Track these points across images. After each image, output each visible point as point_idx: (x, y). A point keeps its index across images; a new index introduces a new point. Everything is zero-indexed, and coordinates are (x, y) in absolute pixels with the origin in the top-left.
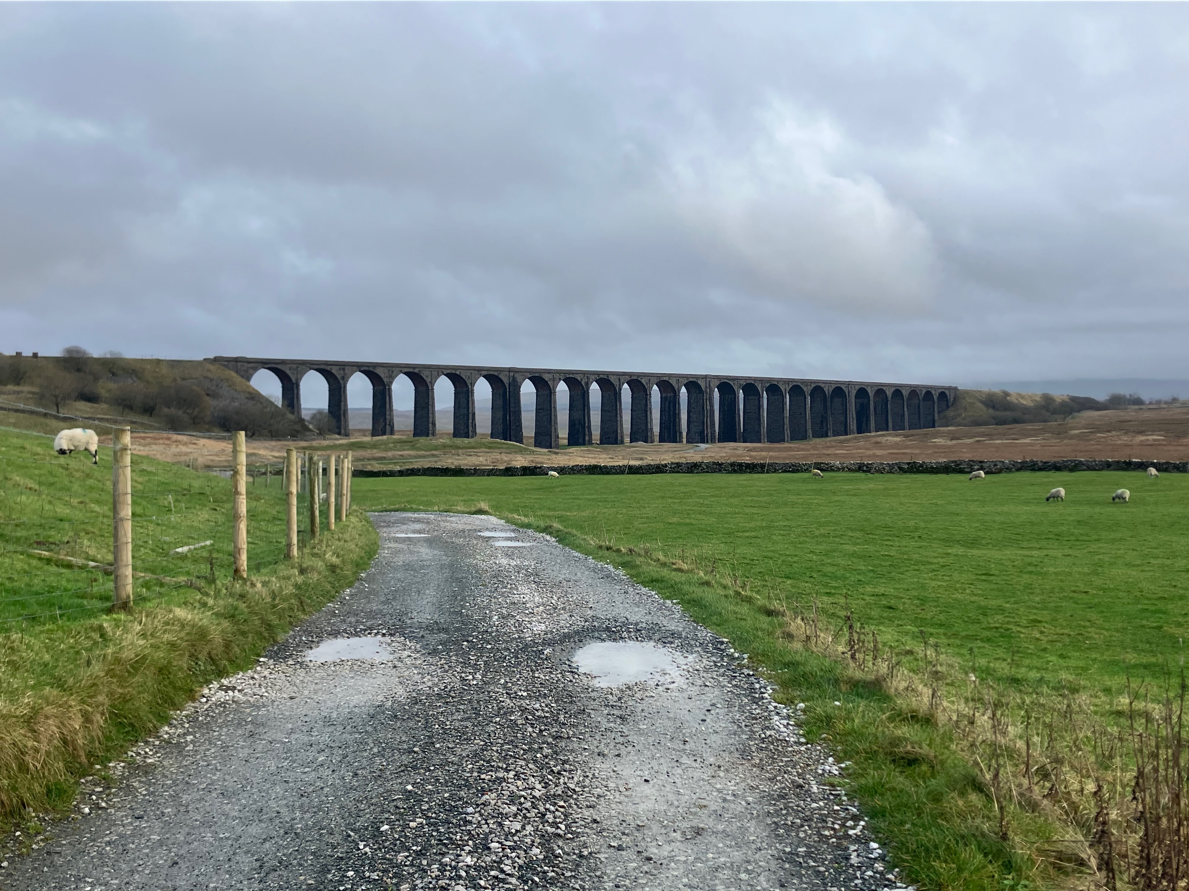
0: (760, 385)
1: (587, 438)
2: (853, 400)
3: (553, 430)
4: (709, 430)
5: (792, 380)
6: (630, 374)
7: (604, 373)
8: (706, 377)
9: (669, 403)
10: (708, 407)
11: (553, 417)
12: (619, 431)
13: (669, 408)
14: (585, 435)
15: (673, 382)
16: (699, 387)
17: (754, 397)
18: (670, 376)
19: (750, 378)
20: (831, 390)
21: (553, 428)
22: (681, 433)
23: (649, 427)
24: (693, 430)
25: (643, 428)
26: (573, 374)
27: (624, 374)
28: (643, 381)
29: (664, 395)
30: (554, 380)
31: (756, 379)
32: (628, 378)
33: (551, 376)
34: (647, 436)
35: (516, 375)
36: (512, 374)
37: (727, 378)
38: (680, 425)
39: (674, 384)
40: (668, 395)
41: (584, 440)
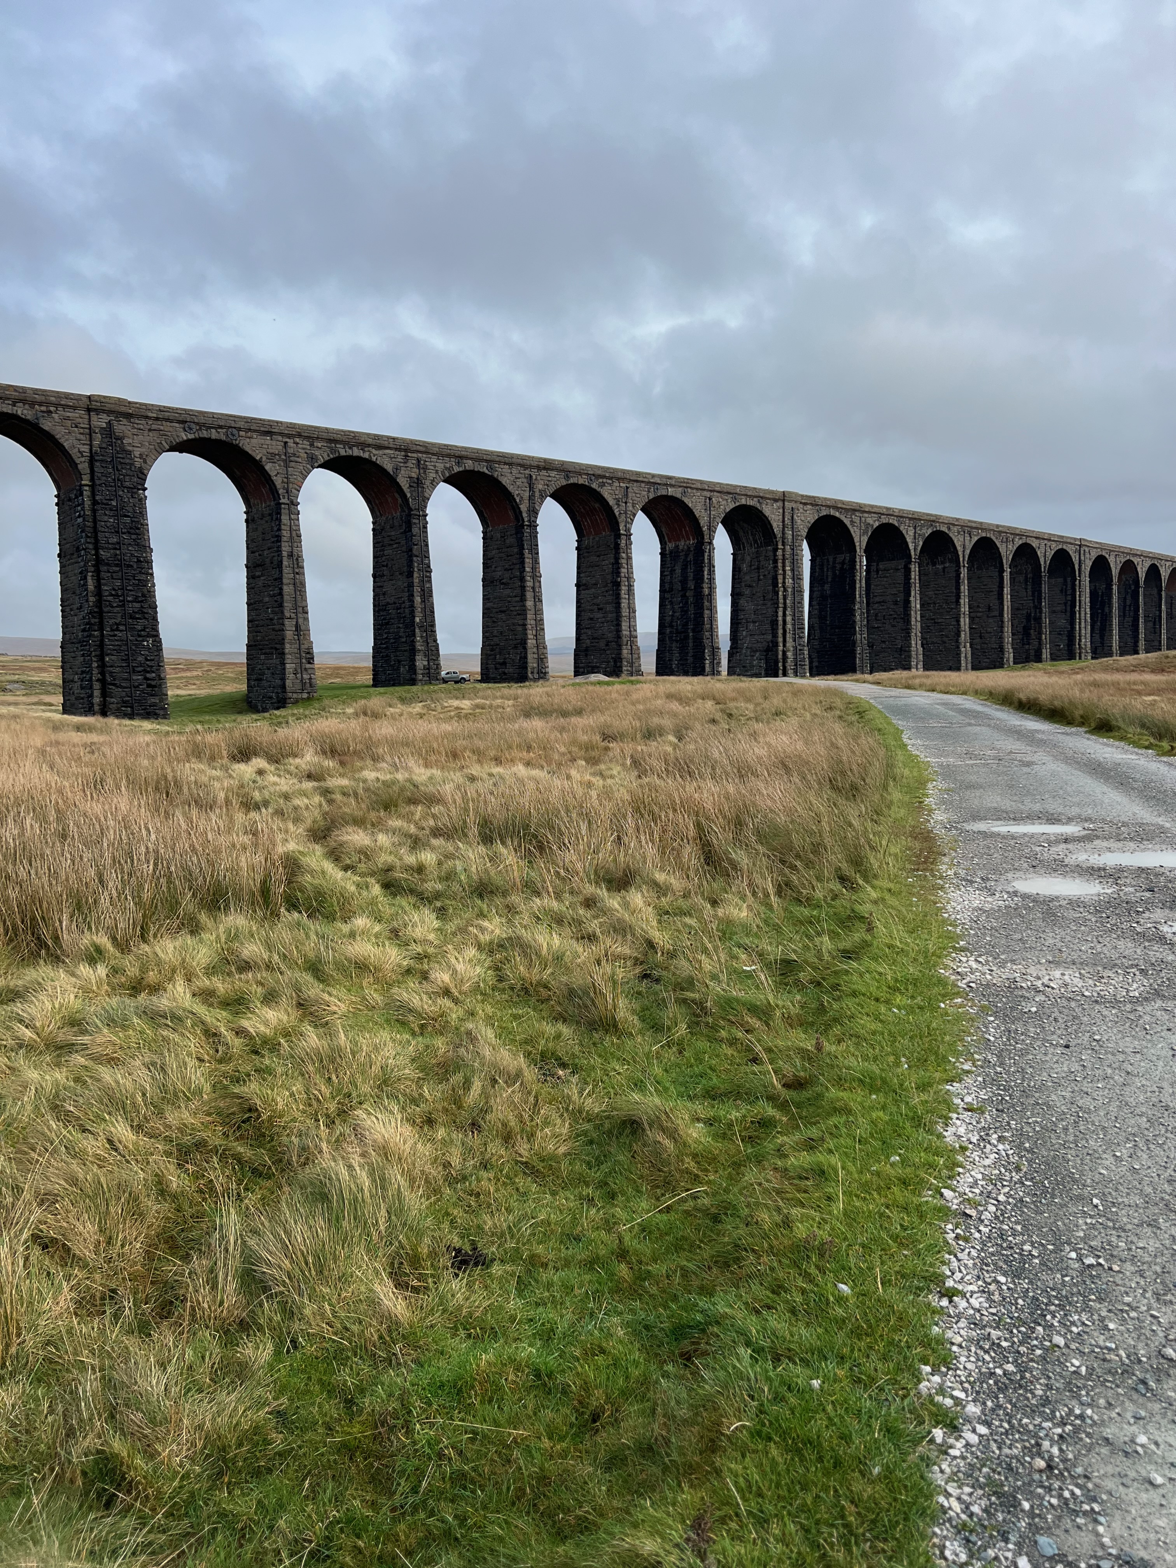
0: (911, 533)
1: (420, 662)
2: (1086, 580)
3: (289, 634)
4: (790, 643)
5: (980, 526)
6: (564, 468)
7: (479, 456)
8: (783, 498)
9: (684, 569)
10: (789, 582)
11: (287, 589)
12: (531, 642)
13: (684, 581)
14: (413, 651)
15: (696, 503)
16: (764, 523)
17: (893, 564)
18: (687, 485)
19: (889, 512)
20: (1050, 554)
21: (289, 625)
22: (715, 650)
23: (625, 632)
24: (746, 642)
25: (610, 636)
26: (363, 445)
27: (546, 465)
28: (606, 493)
29: (670, 546)
30: (287, 460)
31: (902, 516)
32: (559, 481)
33: (276, 446)
34: (618, 659)
35: (122, 427)
36: (100, 421)
37: (835, 505)
38: (712, 629)
39: (699, 511)
40: (682, 544)
41: (413, 669)
